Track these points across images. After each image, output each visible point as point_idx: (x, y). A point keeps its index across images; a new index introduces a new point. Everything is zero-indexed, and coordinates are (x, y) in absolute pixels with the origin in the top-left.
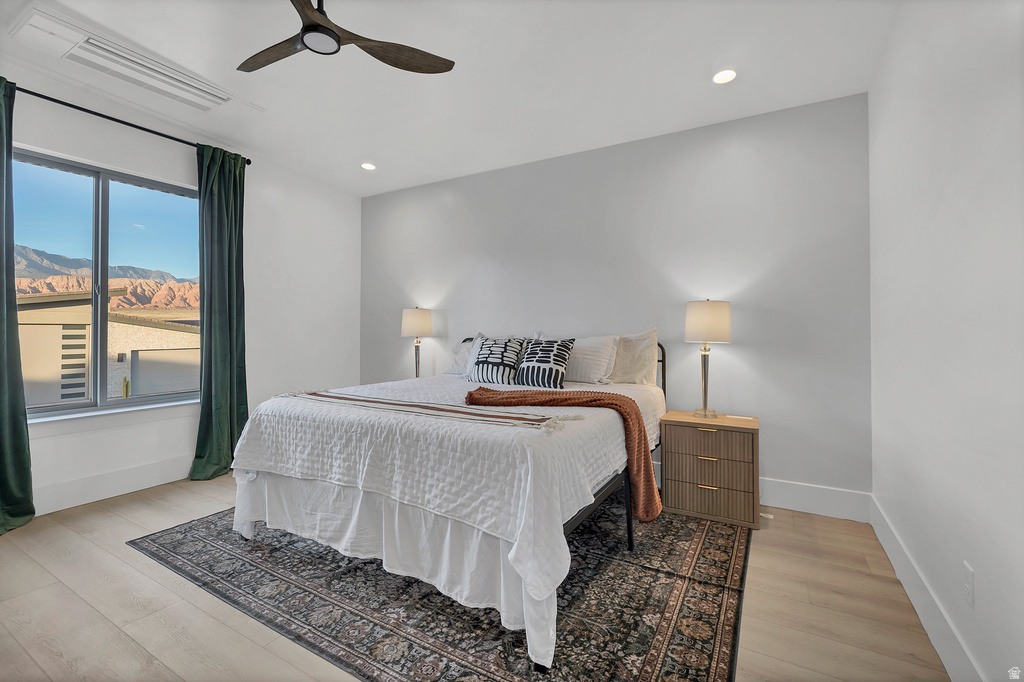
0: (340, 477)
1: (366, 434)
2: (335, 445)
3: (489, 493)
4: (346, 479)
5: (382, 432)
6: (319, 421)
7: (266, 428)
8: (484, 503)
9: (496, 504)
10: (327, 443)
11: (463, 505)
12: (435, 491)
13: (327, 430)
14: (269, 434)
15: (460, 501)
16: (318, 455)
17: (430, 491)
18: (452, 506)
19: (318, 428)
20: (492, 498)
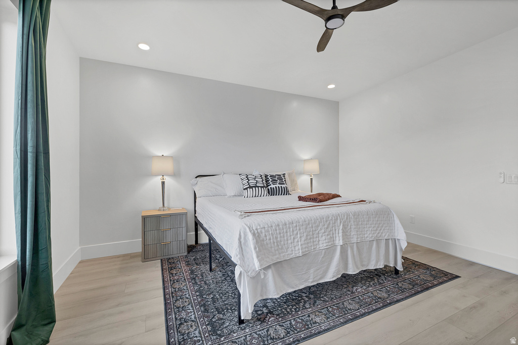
0: (327, 244)
1: (337, 219)
2: (321, 229)
3: (385, 225)
4: (330, 244)
5: (344, 216)
6: (309, 220)
7: (266, 236)
8: (384, 230)
9: (387, 228)
10: (316, 230)
11: (378, 233)
12: (368, 233)
13: (315, 223)
14: (270, 239)
15: (377, 232)
16: (310, 238)
17: (367, 233)
18: (375, 235)
19: (309, 224)
20: (386, 227)
